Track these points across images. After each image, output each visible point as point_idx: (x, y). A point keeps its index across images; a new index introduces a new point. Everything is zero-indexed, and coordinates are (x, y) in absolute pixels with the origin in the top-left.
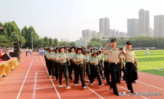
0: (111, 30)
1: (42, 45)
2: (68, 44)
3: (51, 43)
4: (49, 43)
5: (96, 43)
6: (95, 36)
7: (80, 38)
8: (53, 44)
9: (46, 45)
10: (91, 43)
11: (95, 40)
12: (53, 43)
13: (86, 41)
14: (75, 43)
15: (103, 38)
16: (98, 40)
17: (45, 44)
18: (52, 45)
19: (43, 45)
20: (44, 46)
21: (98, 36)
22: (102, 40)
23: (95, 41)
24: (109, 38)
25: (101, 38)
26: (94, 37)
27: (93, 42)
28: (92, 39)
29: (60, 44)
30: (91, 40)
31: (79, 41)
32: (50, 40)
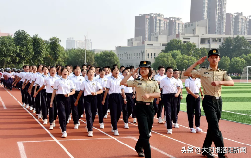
0: (229, 15)
1: (9, 59)
2: (93, 57)
3: (38, 52)
4: (31, 51)
5: (180, 56)
6: (178, 36)
7: (130, 41)
8: (43, 55)
9: (22, 59)
10: (164, 57)
11: (179, 48)
12: (45, 52)
13: (148, 50)
14: (113, 55)
15: (203, 41)
16: (188, 48)
17: (18, 55)
18: (42, 60)
19: (12, 56)
20: (14, 61)
21: (187, 35)
22: (201, 46)
23: (178, 52)
24: (222, 41)
25: (195, 41)
26: (173, 37)
27: (170, 53)
28: (166, 43)
29: (67, 56)
30: (163, 48)
31: (124, 48)
32: (36, 42)
